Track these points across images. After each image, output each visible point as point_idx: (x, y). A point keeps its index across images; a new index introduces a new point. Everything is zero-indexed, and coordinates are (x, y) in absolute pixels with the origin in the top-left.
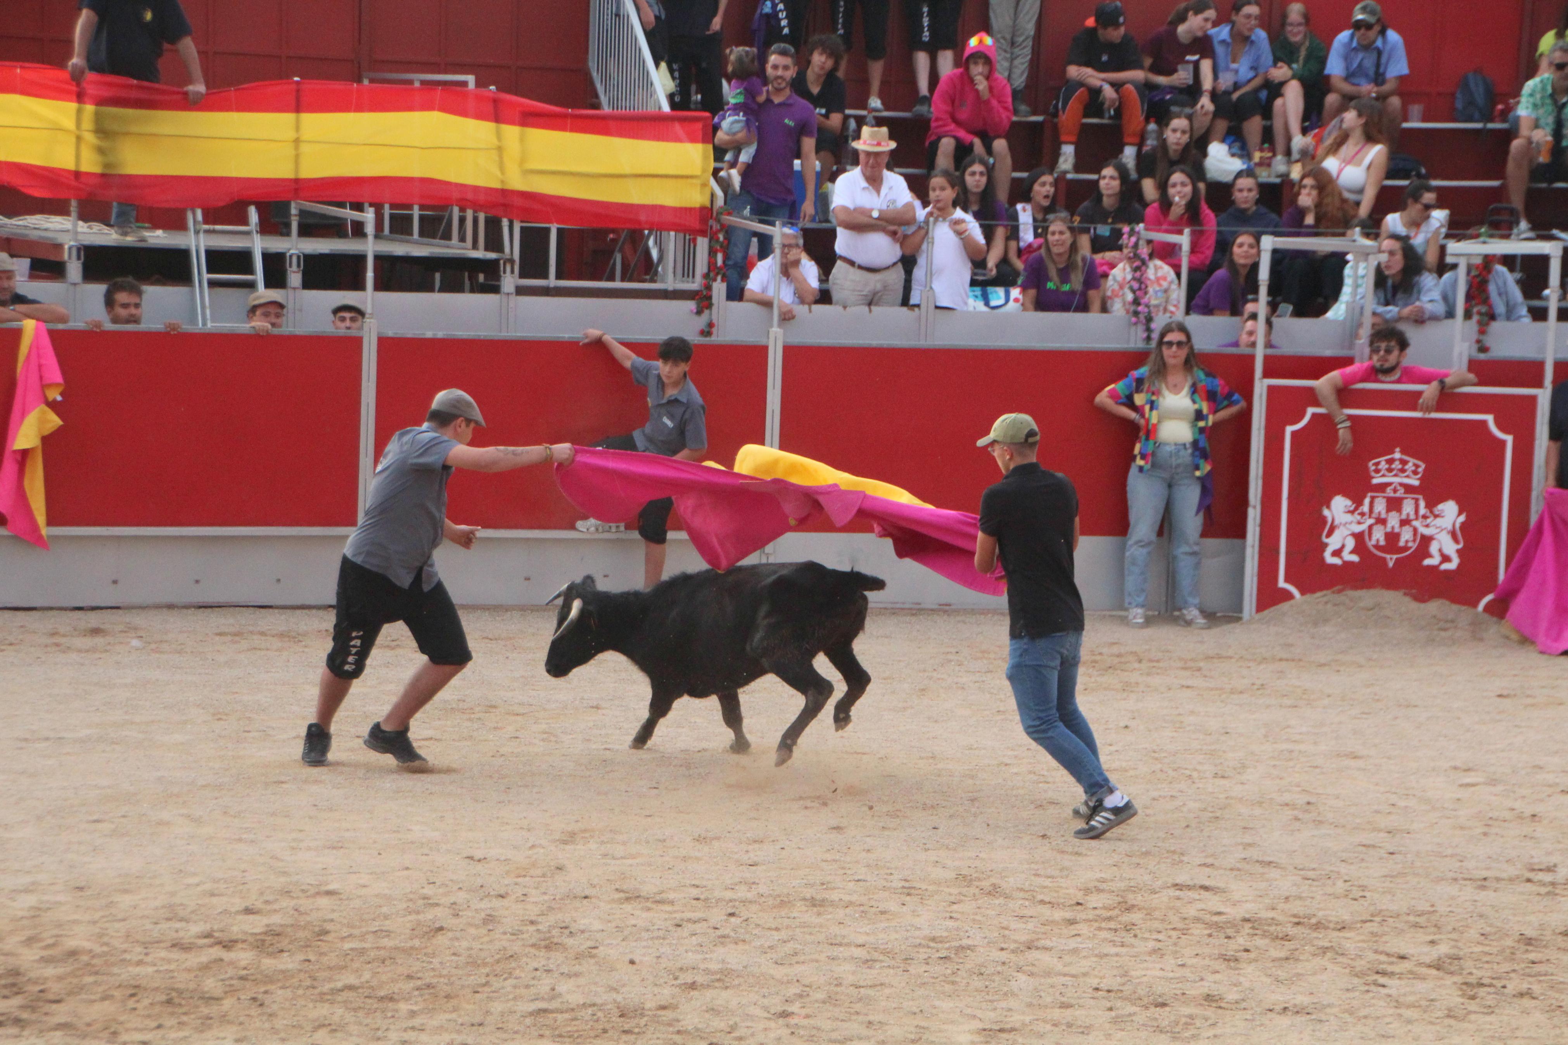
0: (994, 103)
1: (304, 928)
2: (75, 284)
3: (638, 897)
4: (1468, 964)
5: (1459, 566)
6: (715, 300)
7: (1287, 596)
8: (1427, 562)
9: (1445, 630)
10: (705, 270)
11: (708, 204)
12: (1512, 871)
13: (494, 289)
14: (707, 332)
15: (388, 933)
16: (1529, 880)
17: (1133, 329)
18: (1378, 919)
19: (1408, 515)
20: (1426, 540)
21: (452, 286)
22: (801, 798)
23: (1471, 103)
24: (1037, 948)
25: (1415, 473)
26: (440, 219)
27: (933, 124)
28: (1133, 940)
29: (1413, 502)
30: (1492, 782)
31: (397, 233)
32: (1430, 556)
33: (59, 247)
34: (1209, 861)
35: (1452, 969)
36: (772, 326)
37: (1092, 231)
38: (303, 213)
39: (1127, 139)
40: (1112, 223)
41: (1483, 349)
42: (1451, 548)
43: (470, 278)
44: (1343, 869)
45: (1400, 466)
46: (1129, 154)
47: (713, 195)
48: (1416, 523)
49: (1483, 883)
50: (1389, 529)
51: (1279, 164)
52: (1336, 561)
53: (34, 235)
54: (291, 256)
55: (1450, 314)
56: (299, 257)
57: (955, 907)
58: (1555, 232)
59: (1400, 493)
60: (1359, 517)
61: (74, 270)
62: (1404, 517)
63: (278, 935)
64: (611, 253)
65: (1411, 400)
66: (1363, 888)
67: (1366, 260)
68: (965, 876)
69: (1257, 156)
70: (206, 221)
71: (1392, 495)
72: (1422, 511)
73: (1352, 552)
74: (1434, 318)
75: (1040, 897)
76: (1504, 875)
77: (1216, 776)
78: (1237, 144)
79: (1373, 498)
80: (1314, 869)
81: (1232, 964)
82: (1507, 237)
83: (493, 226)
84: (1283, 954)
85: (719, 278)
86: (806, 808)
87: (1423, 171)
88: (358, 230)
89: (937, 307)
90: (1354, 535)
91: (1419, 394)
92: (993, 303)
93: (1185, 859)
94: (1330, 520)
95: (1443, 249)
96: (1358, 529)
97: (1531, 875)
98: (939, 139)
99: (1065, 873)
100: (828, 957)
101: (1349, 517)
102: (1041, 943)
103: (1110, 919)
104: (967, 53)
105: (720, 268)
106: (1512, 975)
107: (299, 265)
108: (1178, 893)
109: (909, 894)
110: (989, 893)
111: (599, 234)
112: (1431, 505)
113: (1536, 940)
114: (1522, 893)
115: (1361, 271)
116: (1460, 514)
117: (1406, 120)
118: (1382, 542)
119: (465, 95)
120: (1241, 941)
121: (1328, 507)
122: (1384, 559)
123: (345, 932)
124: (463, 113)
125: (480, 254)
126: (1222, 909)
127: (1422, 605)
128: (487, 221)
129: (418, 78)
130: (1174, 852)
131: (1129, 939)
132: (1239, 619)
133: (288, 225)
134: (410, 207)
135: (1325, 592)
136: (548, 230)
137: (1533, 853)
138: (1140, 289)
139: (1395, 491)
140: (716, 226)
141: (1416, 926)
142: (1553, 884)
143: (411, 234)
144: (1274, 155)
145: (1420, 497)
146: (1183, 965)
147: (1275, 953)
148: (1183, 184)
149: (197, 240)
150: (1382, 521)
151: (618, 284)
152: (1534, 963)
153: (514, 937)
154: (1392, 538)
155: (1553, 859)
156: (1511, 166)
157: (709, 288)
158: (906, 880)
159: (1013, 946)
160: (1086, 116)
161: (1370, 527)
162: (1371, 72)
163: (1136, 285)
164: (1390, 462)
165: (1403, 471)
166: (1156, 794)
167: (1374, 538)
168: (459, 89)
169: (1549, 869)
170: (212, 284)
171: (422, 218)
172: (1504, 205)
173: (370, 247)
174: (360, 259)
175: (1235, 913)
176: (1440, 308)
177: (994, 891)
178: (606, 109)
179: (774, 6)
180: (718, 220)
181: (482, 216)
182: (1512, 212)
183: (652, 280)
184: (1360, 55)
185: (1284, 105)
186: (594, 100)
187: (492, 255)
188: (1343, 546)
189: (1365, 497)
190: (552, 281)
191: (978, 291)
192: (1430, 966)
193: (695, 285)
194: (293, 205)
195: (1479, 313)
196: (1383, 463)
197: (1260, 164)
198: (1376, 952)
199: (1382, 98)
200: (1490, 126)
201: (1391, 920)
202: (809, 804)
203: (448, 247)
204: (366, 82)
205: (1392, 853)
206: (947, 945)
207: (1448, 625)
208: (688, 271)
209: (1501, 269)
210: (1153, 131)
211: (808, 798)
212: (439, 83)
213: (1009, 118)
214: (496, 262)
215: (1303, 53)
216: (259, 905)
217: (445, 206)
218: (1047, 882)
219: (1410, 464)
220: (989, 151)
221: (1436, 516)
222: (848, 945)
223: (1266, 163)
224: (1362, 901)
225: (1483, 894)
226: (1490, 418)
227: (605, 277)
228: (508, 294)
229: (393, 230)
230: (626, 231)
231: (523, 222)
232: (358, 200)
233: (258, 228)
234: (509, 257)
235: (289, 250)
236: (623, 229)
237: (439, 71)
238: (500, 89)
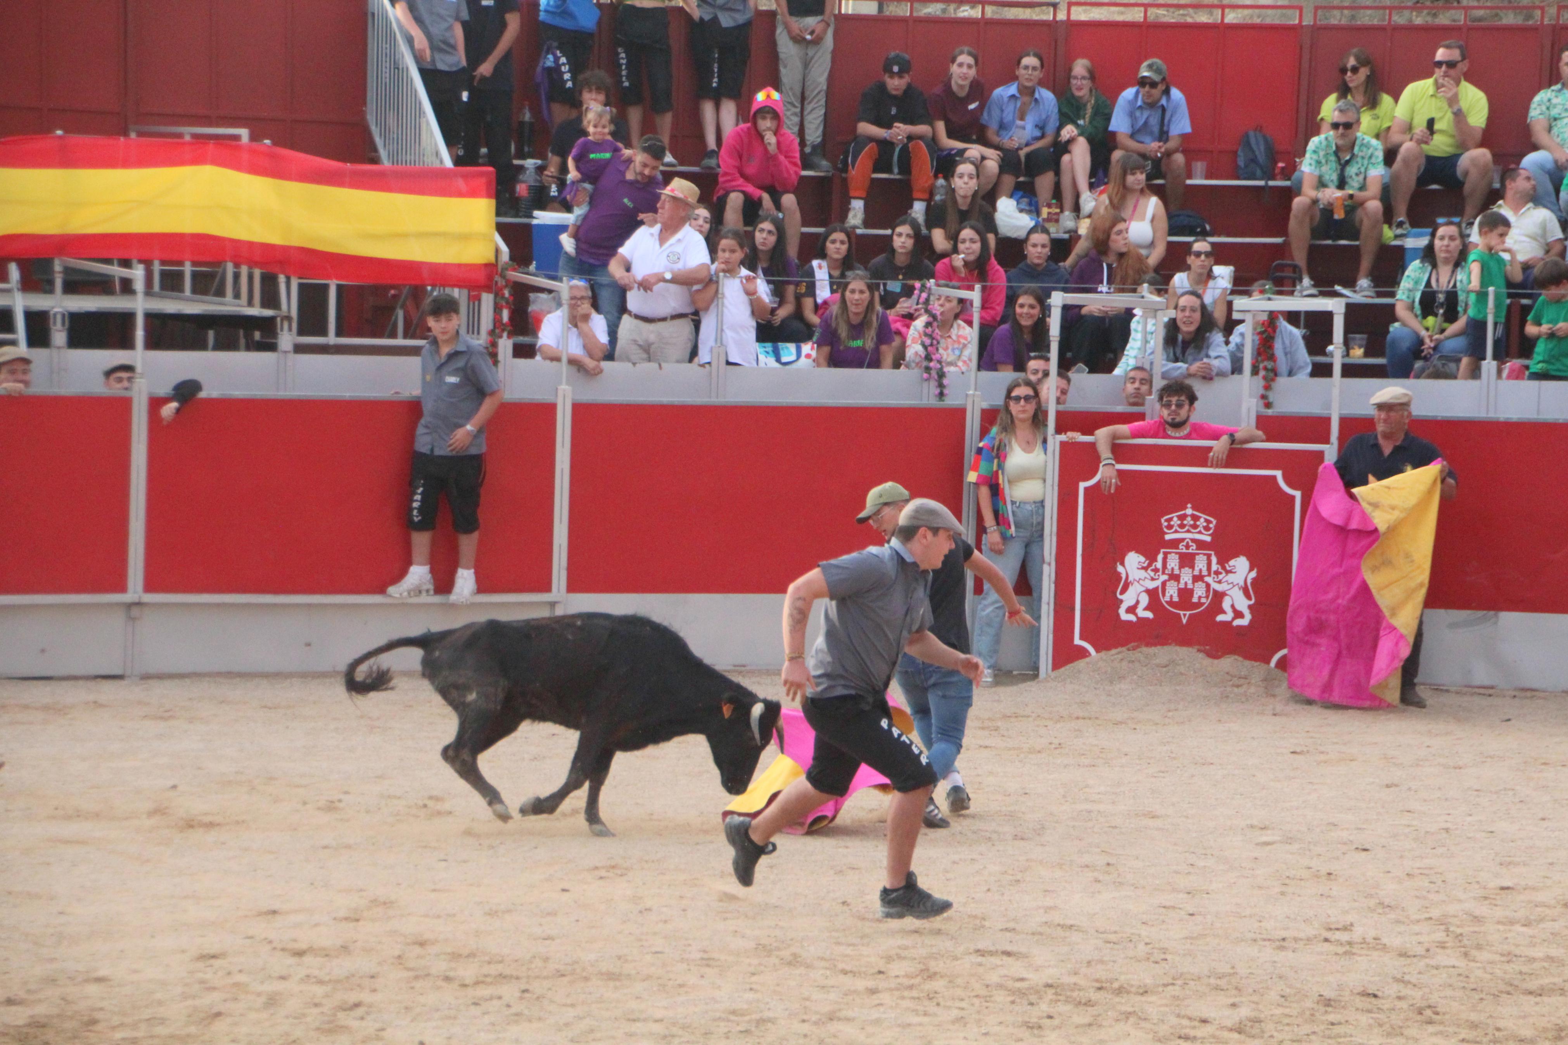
0: (782, 158)
1: (71, 1018)
3: (428, 975)
4: (1269, 1027)
5: (1251, 621)
6: (500, 357)
7: (1082, 653)
8: (1220, 618)
9: (1238, 686)
10: (491, 327)
11: (492, 259)
12: (1310, 931)
13: (271, 347)
15: (163, 1021)
16: (1326, 940)
17: (925, 384)
18: (1179, 982)
19: (1201, 570)
20: (1219, 596)
21: (226, 344)
22: (596, 868)
23: (1254, 160)
24: (839, 1019)
25: (1207, 528)
26: (211, 276)
27: (721, 179)
28: (935, 1009)
29: (1205, 557)
30: (1289, 840)
31: (167, 290)
32: (1224, 612)
34: (1011, 925)
35: (1254, 1032)
36: (561, 383)
37: (882, 287)
38: (67, 270)
39: (916, 195)
40: (903, 280)
41: (1268, 405)
42: (1243, 604)
43: (245, 336)
44: (1144, 931)
45: (1192, 522)
46: (918, 209)
47: (497, 251)
48: (1207, 579)
49: (1282, 944)
50: (1182, 586)
51: (1067, 220)
52: (1131, 617)
54: (55, 315)
55: (1237, 368)
56: (63, 315)
57: (754, 979)
58: (1337, 288)
59: (1193, 549)
60: (1152, 574)
62: (1196, 573)
63: (44, 1026)
64: (391, 309)
65: (1200, 456)
66: (1164, 951)
67: (1155, 317)
68: (764, 946)
69: (1045, 211)
71: (1184, 551)
72: (1215, 567)
73: (1146, 609)
74: (1221, 374)
75: (841, 966)
76: (1302, 935)
77: (1016, 837)
78: (1026, 200)
79: (1166, 554)
80: (1115, 932)
81: (1036, 1031)
82: (1291, 293)
83: (269, 281)
84: (1087, 1020)
85: (505, 334)
86: (601, 878)
87: (1208, 227)
88: (127, 287)
89: (728, 363)
90: (1148, 591)
91: (1210, 449)
92: (784, 359)
93: (987, 924)
94: (1124, 576)
95: (1230, 304)
96: (1151, 585)
97: (1328, 935)
98: (727, 194)
99: (866, 941)
100: (626, 1034)
101: (1143, 574)
102: (842, 1014)
103: (911, 987)
104: (754, 107)
105: (506, 325)
106: (1313, 1037)
107: (63, 324)
108: (980, 959)
109: (708, 966)
110: (790, 964)
111: (379, 290)
112: (1223, 561)
113: (1335, 1001)
114: (1322, 953)
115: (1150, 327)
116: (1251, 570)
117: (1190, 177)
118: (1176, 599)
119: (239, 148)
120: (1044, 1007)
121: (1123, 564)
122: (1179, 614)
123: (116, 1021)
124: (237, 166)
125: (256, 311)
126: (1025, 975)
127: (1216, 661)
128: (263, 278)
129: (188, 131)
130: (975, 917)
131: (931, 1008)
132: (1036, 676)
133: (51, 283)
134: (180, 263)
135: (1120, 649)
136: (326, 287)
137: (1329, 912)
138: (932, 345)
139: (1187, 547)
140: (501, 282)
141: (1217, 988)
142: (1350, 943)
143: (183, 291)
144: (1062, 211)
145: (1213, 553)
146: (986, 1034)
147: (1078, 1019)
148: (972, 241)
150: (1175, 578)
151: (400, 342)
152: (1333, 1024)
153: (296, 1021)
154: (1186, 594)
155: (1349, 919)
156: (1293, 224)
157: (494, 344)
158: (705, 952)
159: (814, 1018)
160: (874, 171)
161: (1164, 584)
162: (1156, 130)
163: (928, 341)
164: (1182, 518)
165: (1195, 526)
166: (956, 857)
167: (1168, 595)
168: (234, 143)
169: (1348, 928)
171: (195, 275)
172: (1289, 262)
173: (140, 305)
174: (127, 318)
175: (1036, 978)
176: (1225, 364)
177: (794, 961)
178: (386, 163)
179: (557, 59)
180: (503, 276)
181: (257, 273)
182: (1295, 268)
184: (1146, 114)
185: (1071, 161)
186: (373, 155)
187: (268, 313)
188: (1138, 602)
189: (1159, 553)
190: (332, 339)
191: (769, 346)
192: (1231, 1030)
194: (57, 262)
195: (1265, 368)
196: (1175, 519)
197: (1048, 220)
198: (1178, 1016)
199: (1168, 154)
200: (1271, 183)
201: (1192, 983)
202: (603, 873)
203: (222, 304)
204: (133, 135)
205: (1192, 915)
206: (747, 1018)
207: (1242, 681)
208: (473, 327)
209: (1284, 325)
210: (942, 186)
211: (603, 867)
212: (211, 137)
213: (796, 173)
214: (272, 319)
215: (1089, 111)
216: (22, 994)
217: (219, 263)
218: (849, 951)
219: (1202, 520)
220: (778, 206)
221: (1228, 572)
222: (645, 1020)
223: (1054, 219)
224: (1163, 964)
225: (1280, 956)
226: (1278, 474)
227: (387, 334)
228: (286, 352)
229: (163, 287)
230: (408, 287)
231: (300, 278)
232: (126, 256)
233: (19, 286)
234: (286, 314)
235: (53, 308)
236: (405, 286)
237: (211, 125)
238: (275, 143)
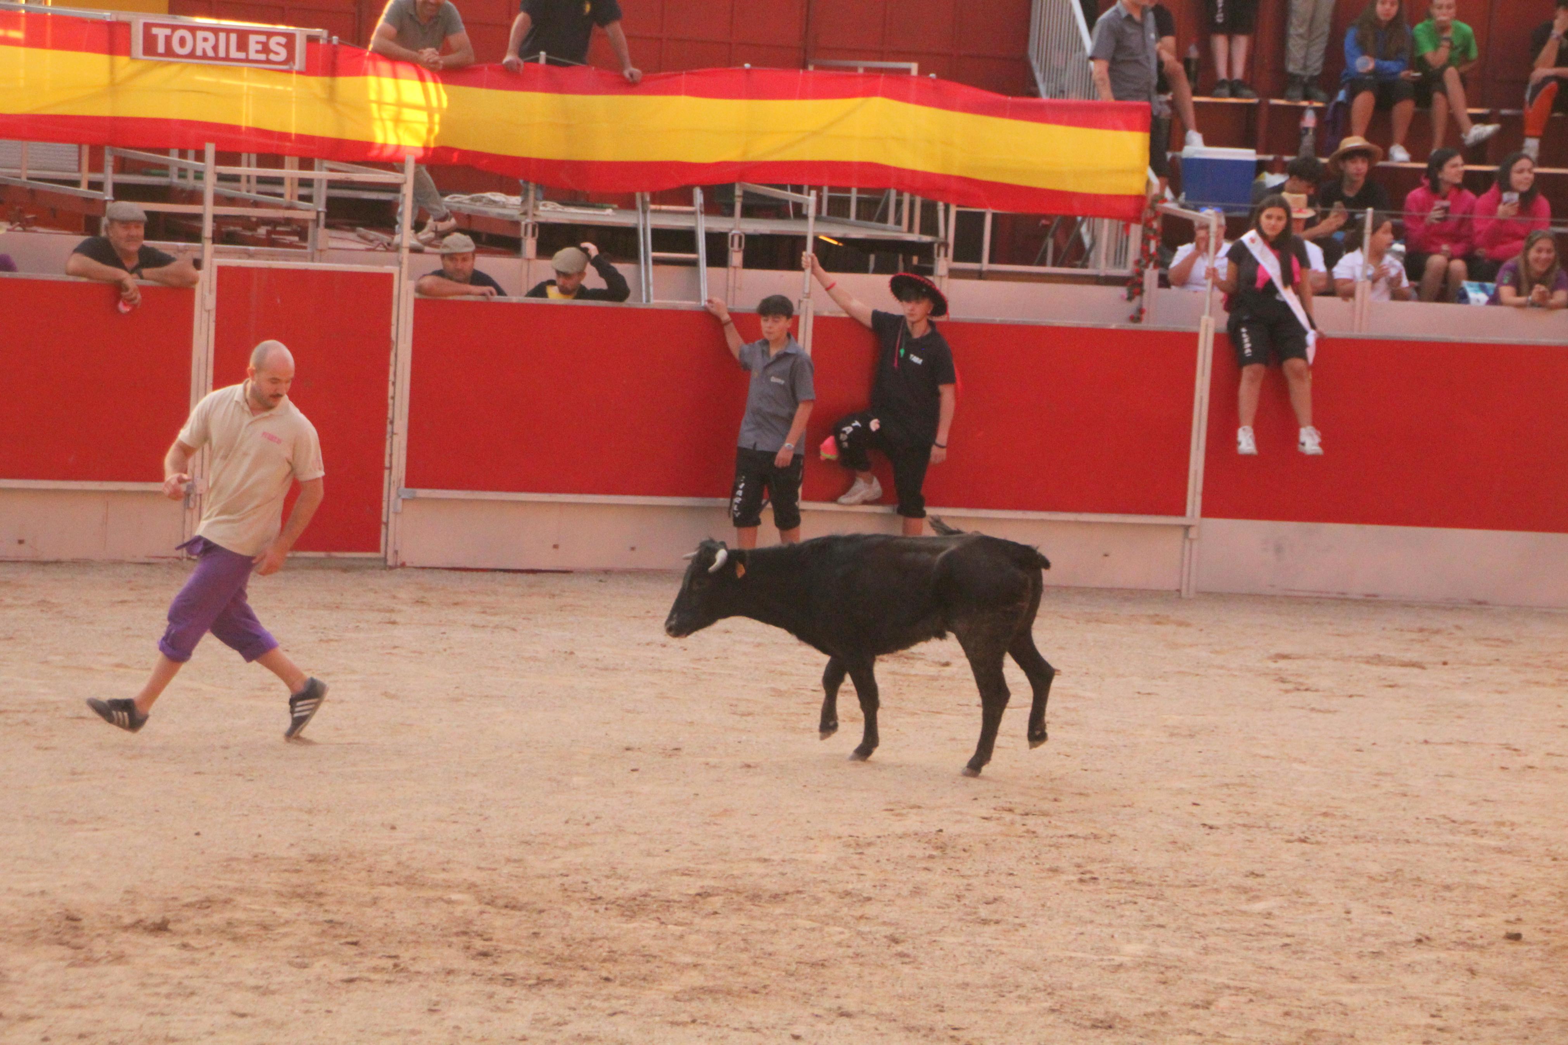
2: (529, 260)
6: (1145, 287)
10: (1138, 257)
11: (1143, 191)
14: (1137, 317)
21: (886, 268)
26: (875, 203)
31: (834, 215)
33: (517, 224)
36: (1201, 314)
38: (746, 194)
43: (904, 260)
47: (1148, 183)
53: (494, 211)
54: (733, 237)
56: (740, 238)
61: (530, 245)
64: (1043, 238)
70: (653, 202)
83: (929, 211)
85: (1151, 265)
88: (799, 213)
105: (1152, 256)
107: (740, 245)
111: (1030, 220)
119: (907, 81)
124: (906, 99)
125: (915, 237)
128: (923, 206)
129: (861, 66)
133: (732, 206)
134: (848, 190)
136: (982, 216)
140: (1150, 214)
143: (848, 216)
149: (645, 219)
151: (1048, 269)
157: (1140, 274)
168: (902, 76)
170: (657, 262)
171: (859, 201)
173: (810, 229)
174: (798, 242)
178: (1045, 97)
180: (1153, 207)
181: (918, 200)
183: (1084, 266)
186: (1032, 89)
187: (927, 239)
190: (985, 265)
193: (1127, 271)
194: (737, 186)
203: (884, 230)
208: (1120, 257)
212: (881, 70)
214: (930, 245)
217: (882, 190)
227: (1036, 261)
228: (941, 277)
229: (829, 213)
230: (1059, 217)
231: (958, 206)
232: (799, 183)
233: (703, 209)
234: (943, 240)
235: (731, 230)
236: (1056, 216)
237: (882, 59)
238: (938, 76)
